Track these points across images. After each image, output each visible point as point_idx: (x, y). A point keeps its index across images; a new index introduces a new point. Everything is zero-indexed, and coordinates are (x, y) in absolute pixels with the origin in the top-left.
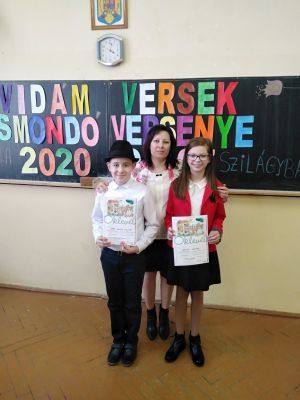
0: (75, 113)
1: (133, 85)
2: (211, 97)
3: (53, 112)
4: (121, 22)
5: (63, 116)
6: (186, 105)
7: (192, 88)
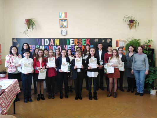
1: (69, 39)
2: (85, 42)
3: (51, 45)
4: (66, 27)
5: (53, 46)
6: (80, 43)
7: (81, 40)
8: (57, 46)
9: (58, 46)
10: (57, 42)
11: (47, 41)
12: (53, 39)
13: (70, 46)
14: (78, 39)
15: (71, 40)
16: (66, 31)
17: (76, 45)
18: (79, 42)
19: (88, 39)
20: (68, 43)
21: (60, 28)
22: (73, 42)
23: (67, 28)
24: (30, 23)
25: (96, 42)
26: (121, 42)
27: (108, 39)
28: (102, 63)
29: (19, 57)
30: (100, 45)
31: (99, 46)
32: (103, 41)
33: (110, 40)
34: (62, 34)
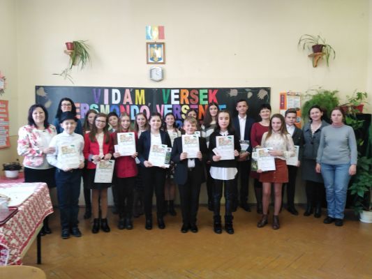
0: (137, 103)
1: (168, 90)
2: (206, 96)
3: (125, 103)
4: (162, 61)
5: (130, 105)
6: (194, 100)
7: (197, 92)
8: (140, 106)
9: (142, 105)
10: (141, 97)
11: (116, 94)
12: (130, 88)
13: (170, 106)
14: (190, 90)
15: (173, 92)
16: (162, 70)
17: (185, 104)
18: (193, 96)
19: (213, 89)
20: (165, 99)
21: (148, 63)
22: (177, 97)
23: (164, 63)
24: (76, 51)
25: (233, 97)
26: (292, 98)
27: (261, 91)
28: (247, 148)
29: (50, 131)
30: (242, 104)
31: (240, 107)
32: (250, 95)
33: (266, 93)
34: (151, 76)
